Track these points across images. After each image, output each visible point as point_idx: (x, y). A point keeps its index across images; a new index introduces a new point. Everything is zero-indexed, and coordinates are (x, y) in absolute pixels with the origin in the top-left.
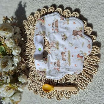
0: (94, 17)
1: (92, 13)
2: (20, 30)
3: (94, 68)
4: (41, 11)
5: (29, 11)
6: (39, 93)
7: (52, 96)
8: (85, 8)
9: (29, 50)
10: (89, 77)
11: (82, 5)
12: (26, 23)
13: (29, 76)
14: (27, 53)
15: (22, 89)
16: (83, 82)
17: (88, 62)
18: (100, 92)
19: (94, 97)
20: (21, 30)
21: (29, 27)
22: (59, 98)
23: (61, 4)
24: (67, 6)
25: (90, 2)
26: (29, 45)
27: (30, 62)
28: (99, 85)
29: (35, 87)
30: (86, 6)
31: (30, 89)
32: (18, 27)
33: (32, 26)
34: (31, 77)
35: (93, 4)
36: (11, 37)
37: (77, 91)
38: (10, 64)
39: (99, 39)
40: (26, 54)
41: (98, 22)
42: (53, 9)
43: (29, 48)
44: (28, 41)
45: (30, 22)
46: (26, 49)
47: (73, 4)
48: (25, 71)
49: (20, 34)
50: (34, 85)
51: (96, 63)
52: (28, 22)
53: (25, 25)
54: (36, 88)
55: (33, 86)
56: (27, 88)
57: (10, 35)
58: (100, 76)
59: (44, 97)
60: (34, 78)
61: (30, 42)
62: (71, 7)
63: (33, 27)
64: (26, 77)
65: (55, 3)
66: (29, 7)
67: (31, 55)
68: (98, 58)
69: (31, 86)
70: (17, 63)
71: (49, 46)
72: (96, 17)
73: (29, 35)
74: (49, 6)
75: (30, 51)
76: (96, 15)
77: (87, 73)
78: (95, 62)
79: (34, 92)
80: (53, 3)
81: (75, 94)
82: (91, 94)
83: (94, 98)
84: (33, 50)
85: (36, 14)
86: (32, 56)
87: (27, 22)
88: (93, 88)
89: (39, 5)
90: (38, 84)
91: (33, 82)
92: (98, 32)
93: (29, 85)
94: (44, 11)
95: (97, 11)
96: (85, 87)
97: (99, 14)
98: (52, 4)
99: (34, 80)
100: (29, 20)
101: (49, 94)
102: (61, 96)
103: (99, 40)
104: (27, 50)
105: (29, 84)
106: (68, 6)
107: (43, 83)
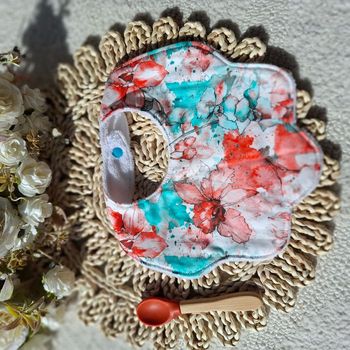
0: (316, 56)
1: (307, 43)
2: (43, 100)
3: (322, 232)
4: (125, 33)
5: (77, 30)
6: (123, 330)
7: (172, 341)
8: (283, 25)
9: (81, 173)
10: (303, 266)
11: (272, 14)
12: (69, 75)
13: (83, 272)
14: (74, 186)
15: (57, 320)
16: (285, 283)
17: (299, 211)
18: (341, 314)
19: (321, 333)
20: (49, 101)
21: (82, 90)
22: (199, 344)
23: (198, 9)
24: (219, 18)
25: (302, 5)
26: (80, 155)
27: (84, 217)
28: (337, 289)
29: (108, 311)
30: (285, 18)
31: (89, 318)
32: (37, 90)
33: (91, 87)
34: (89, 273)
35: (312, 13)
36: (12, 128)
37: (261, 314)
38: (12, 229)
39: (335, 134)
40: (68, 190)
41: (331, 74)
42: (172, 24)
43: (79, 165)
44: (77, 142)
45: (86, 73)
46: (68, 169)
47: (242, 9)
48: (66, 252)
49: (45, 114)
50: (104, 304)
51: (328, 215)
52: (78, 71)
53: (62, 82)
54: (109, 316)
55: (97, 306)
56: (77, 317)
57: (11, 117)
58: (339, 258)
59: (141, 343)
60: (100, 279)
61: (83, 145)
62: (233, 21)
63: (96, 88)
64: (73, 274)
65: (176, 4)
66: (79, 16)
67: (89, 192)
68: (333, 197)
69: (91, 308)
70: (37, 224)
71: (158, 159)
72: (321, 57)
73: (79, 119)
74: (155, 16)
75: (86, 176)
76: (322, 50)
77: (297, 251)
78: (322, 211)
79: (104, 329)
80: (171, 6)
81: (255, 327)
82: (310, 323)
83: (320, 336)
84: (96, 175)
85: (107, 43)
86: (95, 195)
87: (71, 72)
88: (317, 300)
89: (117, 12)
90: (118, 299)
91: (98, 291)
92: (329, 109)
93: (85, 304)
94: (136, 30)
95: (324, 37)
96: (290, 299)
97: (334, 46)
98: (164, 8)
99: (103, 283)
100: (80, 64)
101: (160, 332)
102: (204, 337)
103: (332, 136)
104: (72, 176)
105: (81, 302)
106: (226, 18)
107: (136, 294)
